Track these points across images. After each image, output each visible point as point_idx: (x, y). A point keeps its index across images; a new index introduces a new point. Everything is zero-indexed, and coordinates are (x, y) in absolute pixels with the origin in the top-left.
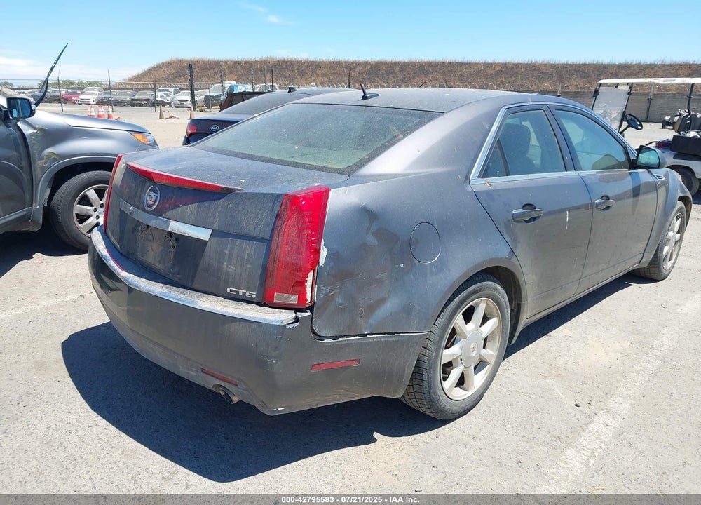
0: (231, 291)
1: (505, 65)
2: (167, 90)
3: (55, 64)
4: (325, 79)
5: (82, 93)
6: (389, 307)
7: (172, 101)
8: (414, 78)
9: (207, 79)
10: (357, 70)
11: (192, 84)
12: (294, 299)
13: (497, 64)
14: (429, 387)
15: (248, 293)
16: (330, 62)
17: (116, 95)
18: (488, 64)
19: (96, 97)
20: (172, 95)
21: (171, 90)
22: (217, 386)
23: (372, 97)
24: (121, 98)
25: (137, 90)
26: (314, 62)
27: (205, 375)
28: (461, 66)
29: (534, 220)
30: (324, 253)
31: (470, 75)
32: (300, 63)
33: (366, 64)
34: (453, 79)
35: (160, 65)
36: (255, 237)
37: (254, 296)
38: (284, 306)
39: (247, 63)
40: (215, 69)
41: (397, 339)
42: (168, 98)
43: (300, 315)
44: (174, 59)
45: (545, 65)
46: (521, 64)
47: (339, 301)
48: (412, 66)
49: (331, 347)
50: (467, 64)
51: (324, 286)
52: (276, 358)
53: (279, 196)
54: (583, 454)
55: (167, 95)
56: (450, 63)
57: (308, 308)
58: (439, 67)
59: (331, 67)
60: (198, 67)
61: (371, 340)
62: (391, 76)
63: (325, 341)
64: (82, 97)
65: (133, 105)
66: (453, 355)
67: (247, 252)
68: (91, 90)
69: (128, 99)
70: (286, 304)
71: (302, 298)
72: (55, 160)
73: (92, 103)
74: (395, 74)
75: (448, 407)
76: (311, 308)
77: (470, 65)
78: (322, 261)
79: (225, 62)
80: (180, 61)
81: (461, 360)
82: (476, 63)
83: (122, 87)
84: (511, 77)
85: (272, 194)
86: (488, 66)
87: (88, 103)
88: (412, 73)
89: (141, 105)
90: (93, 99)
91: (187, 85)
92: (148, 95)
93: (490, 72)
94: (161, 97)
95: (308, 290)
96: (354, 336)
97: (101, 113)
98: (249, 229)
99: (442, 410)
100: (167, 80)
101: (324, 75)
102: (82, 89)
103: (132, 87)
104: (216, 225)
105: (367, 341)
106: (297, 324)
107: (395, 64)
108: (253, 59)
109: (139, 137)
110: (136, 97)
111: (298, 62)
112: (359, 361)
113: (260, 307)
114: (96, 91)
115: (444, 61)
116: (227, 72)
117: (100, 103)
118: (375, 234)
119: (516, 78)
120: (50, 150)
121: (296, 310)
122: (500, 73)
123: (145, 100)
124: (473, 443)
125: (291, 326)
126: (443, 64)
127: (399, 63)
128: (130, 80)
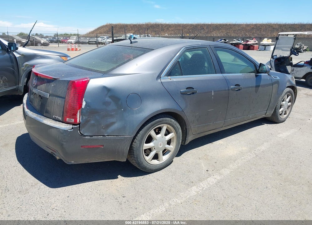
0: (54, 117)
1: (256, 25)
2: (104, 37)
3: (32, 29)
4: (173, 32)
5: (69, 39)
6: (116, 126)
7: (105, 42)
8: (213, 31)
9: (122, 32)
10: (187, 28)
11: (113, 35)
12: (73, 120)
13: (252, 25)
14: (137, 158)
15: (59, 118)
16: (175, 25)
17: (82, 40)
18: (247, 24)
19: (74, 40)
20: (106, 40)
21: (105, 37)
22: (52, 152)
23: (134, 43)
24: (85, 41)
25: (92, 37)
26: (168, 24)
27: (48, 148)
28: (235, 26)
29: (193, 94)
30: (84, 104)
31: (239, 30)
32: (162, 25)
33: (191, 25)
34: (230, 32)
35: (102, 26)
36: (61, 97)
37: (61, 119)
38: (70, 123)
39: (139, 25)
40: (124, 28)
41: (120, 138)
42: (104, 41)
43: (74, 126)
44: (108, 24)
45: (275, 25)
46: (264, 24)
47: (92, 122)
48: (212, 26)
49: (89, 140)
50: (238, 25)
51: (85, 116)
52: (65, 142)
53: (69, 81)
54: (199, 189)
55: (104, 40)
56: (230, 24)
57: (78, 124)
58: (225, 26)
59: (176, 27)
60: (118, 27)
61: (108, 138)
62: (202, 31)
63: (86, 137)
64: (69, 40)
65: (89, 44)
66: (150, 146)
67: (59, 102)
68: (73, 37)
69: (87, 41)
70: (70, 122)
71: (76, 120)
72: (28, 67)
73: (73, 43)
74: (204, 29)
75: (148, 167)
76: (79, 124)
77: (239, 25)
78: (83, 107)
79: (130, 25)
80: (111, 24)
81: (155, 149)
82: (242, 24)
83: (85, 36)
84: (258, 31)
85: (68, 80)
86: (248, 25)
87: (71, 43)
88: (212, 29)
89: (93, 44)
90: (73, 41)
91: (111, 35)
92: (95, 39)
93: (248, 28)
94: (101, 40)
95: (78, 117)
96: (101, 136)
97: (73, 48)
98: (59, 94)
99: (145, 168)
100: (105, 33)
101: (172, 30)
102: (69, 37)
103: (90, 36)
104: (50, 92)
105: (106, 138)
106: (72, 130)
107: (204, 25)
108: (142, 24)
109: (64, 58)
110: (90, 40)
111: (161, 25)
112: (103, 146)
113: (62, 123)
114: (75, 38)
115: (227, 24)
116: (130, 29)
117: (76, 43)
118: (110, 97)
119: (261, 31)
120: (27, 63)
121: (73, 125)
122: (253, 28)
123: (94, 42)
124: (156, 181)
125: (70, 130)
126: (226, 25)
127: (206, 24)
128: (90, 33)
